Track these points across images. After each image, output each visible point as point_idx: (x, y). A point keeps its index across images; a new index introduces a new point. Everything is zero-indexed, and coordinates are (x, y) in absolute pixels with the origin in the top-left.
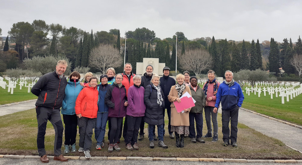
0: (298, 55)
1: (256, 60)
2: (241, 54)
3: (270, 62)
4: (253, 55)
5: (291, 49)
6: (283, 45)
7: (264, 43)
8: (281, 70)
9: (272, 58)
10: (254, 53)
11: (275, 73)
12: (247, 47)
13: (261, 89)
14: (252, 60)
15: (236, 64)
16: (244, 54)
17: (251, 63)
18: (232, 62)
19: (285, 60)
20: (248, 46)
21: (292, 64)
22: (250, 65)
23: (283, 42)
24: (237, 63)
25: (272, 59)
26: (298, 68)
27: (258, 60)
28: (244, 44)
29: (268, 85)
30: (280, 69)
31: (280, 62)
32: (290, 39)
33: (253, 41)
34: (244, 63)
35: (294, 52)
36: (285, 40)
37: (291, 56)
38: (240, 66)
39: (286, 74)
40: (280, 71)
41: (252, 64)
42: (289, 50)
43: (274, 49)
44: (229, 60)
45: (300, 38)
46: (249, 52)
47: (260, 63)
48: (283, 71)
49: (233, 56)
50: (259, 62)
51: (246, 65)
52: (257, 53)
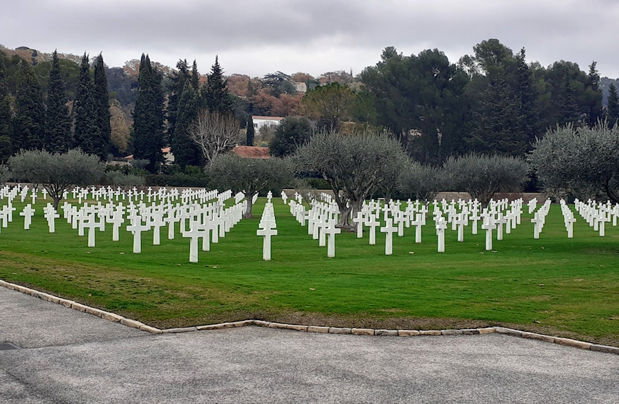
0: (211, 111)
1: (93, 121)
2: (46, 96)
3: (135, 129)
4: (83, 105)
5: (195, 94)
6: (176, 80)
7: (130, 66)
8: (167, 153)
9: (143, 115)
10: (87, 96)
11: (147, 162)
12: (68, 75)
13: (124, 208)
14: (79, 119)
15: (27, 130)
16: (57, 101)
17: (76, 129)
18: (17, 123)
19: (177, 124)
20: (71, 75)
21: (194, 137)
22: (75, 136)
23: (178, 70)
24: (31, 129)
25: (142, 119)
26: (208, 149)
27: (99, 120)
28: (56, 66)
29: (155, 200)
30: (164, 150)
31: (166, 131)
32: (195, 62)
33: (85, 59)
34: (54, 130)
35: (199, 103)
36: (182, 66)
37: (192, 115)
38: (42, 137)
39: (177, 165)
40: (165, 157)
41: (81, 133)
42: (188, 96)
43: (150, 89)
44: (7, 116)
45: (217, 63)
46: (72, 94)
47: (105, 130)
48: (170, 158)
49: (21, 103)
50: (100, 127)
51: (62, 135)
52: (96, 97)
